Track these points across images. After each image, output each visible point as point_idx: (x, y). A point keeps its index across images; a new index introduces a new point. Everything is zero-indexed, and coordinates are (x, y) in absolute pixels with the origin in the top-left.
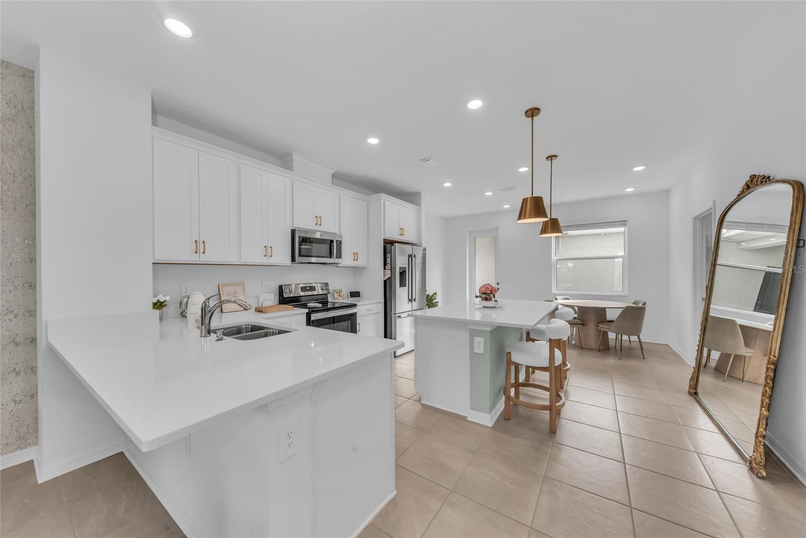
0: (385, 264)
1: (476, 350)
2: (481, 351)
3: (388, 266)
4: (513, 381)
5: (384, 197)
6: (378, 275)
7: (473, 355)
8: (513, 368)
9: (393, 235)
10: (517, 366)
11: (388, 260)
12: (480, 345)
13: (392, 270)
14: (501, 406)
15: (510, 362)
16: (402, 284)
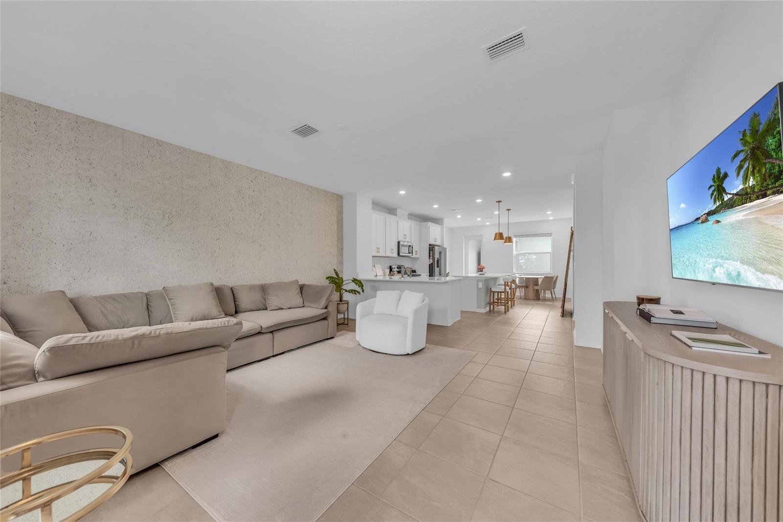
0: (429, 257)
1: (479, 287)
2: (481, 287)
3: (431, 257)
4: (492, 301)
5: (429, 223)
6: (427, 262)
7: (478, 289)
8: (492, 293)
9: (432, 242)
10: (494, 292)
11: (431, 254)
12: (480, 285)
13: (434, 258)
14: (488, 309)
15: (491, 291)
16: (438, 267)
